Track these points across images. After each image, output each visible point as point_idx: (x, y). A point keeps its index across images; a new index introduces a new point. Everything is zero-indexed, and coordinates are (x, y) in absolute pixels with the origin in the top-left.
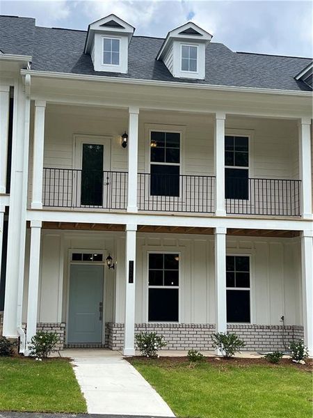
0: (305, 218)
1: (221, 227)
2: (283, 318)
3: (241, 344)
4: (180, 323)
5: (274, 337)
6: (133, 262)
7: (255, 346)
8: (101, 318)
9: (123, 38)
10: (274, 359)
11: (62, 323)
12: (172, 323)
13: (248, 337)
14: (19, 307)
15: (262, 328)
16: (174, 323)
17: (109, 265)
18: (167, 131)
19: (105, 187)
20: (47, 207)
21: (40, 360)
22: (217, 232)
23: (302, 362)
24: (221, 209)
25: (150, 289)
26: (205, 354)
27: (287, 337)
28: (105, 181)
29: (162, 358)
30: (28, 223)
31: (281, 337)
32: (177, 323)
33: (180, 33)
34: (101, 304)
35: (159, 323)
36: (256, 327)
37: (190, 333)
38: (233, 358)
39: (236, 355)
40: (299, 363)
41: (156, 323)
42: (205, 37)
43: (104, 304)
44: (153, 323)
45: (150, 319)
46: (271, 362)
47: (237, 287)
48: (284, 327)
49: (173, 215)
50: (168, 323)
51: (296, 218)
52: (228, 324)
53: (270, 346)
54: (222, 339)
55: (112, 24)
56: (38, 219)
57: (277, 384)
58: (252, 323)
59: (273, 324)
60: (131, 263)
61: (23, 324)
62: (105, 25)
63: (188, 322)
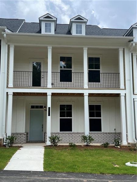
0: (121, 88)
1: (86, 93)
2: (115, 129)
3: (92, 140)
4: (72, 132)
5: (111, 137)
6: (50, 108)
7: (103, 141)
8: (43, 131)
9: (52, 22)
10: (106, 146)
11: (25, 133)
12: (69, 132)
13: (101, 137)
14: (3, 126)
15: (106, 133)
16: (70, 132)
17: (45, 110)
18: (67, 56)
19: (42, 79)
20: (15, 87)
21: (8, 147)
22: (84, 95)
23: (119, 147)
24: (86, 86)
25: (60, 119)
26: (77, 144)
27: (117, 137)
28: (42, 76)
29: (59, 146)
30: (7, 93)
31: (114, 137)
32: (71, 132)
33: (75, 20)
34: (43, 125)
35: (64, 132)
36: (104, 133)
37: (77, 136)
38: (90, 146)
39: (91, 144)
40: (117, 147)
41: (63, 132)
42: (85, 20)
43: (44, 125)
44: (62, 132)
45: (61, 131)
46: (105, 147)
47: (96, 117)
48: (115, 133)
49: (66, 89)
50: (68, 132)
51: (118, 88)
52: (90, 132)
53: (110, 141)
54: (85, 138)
55: (48, 17)
56: (11, 91)
57: (102, 156)
58: (102, 132)
59: (111, 132)
60: (49, 108)
61: (5, 133)
62: (45, 18)
63: (76, 132)
